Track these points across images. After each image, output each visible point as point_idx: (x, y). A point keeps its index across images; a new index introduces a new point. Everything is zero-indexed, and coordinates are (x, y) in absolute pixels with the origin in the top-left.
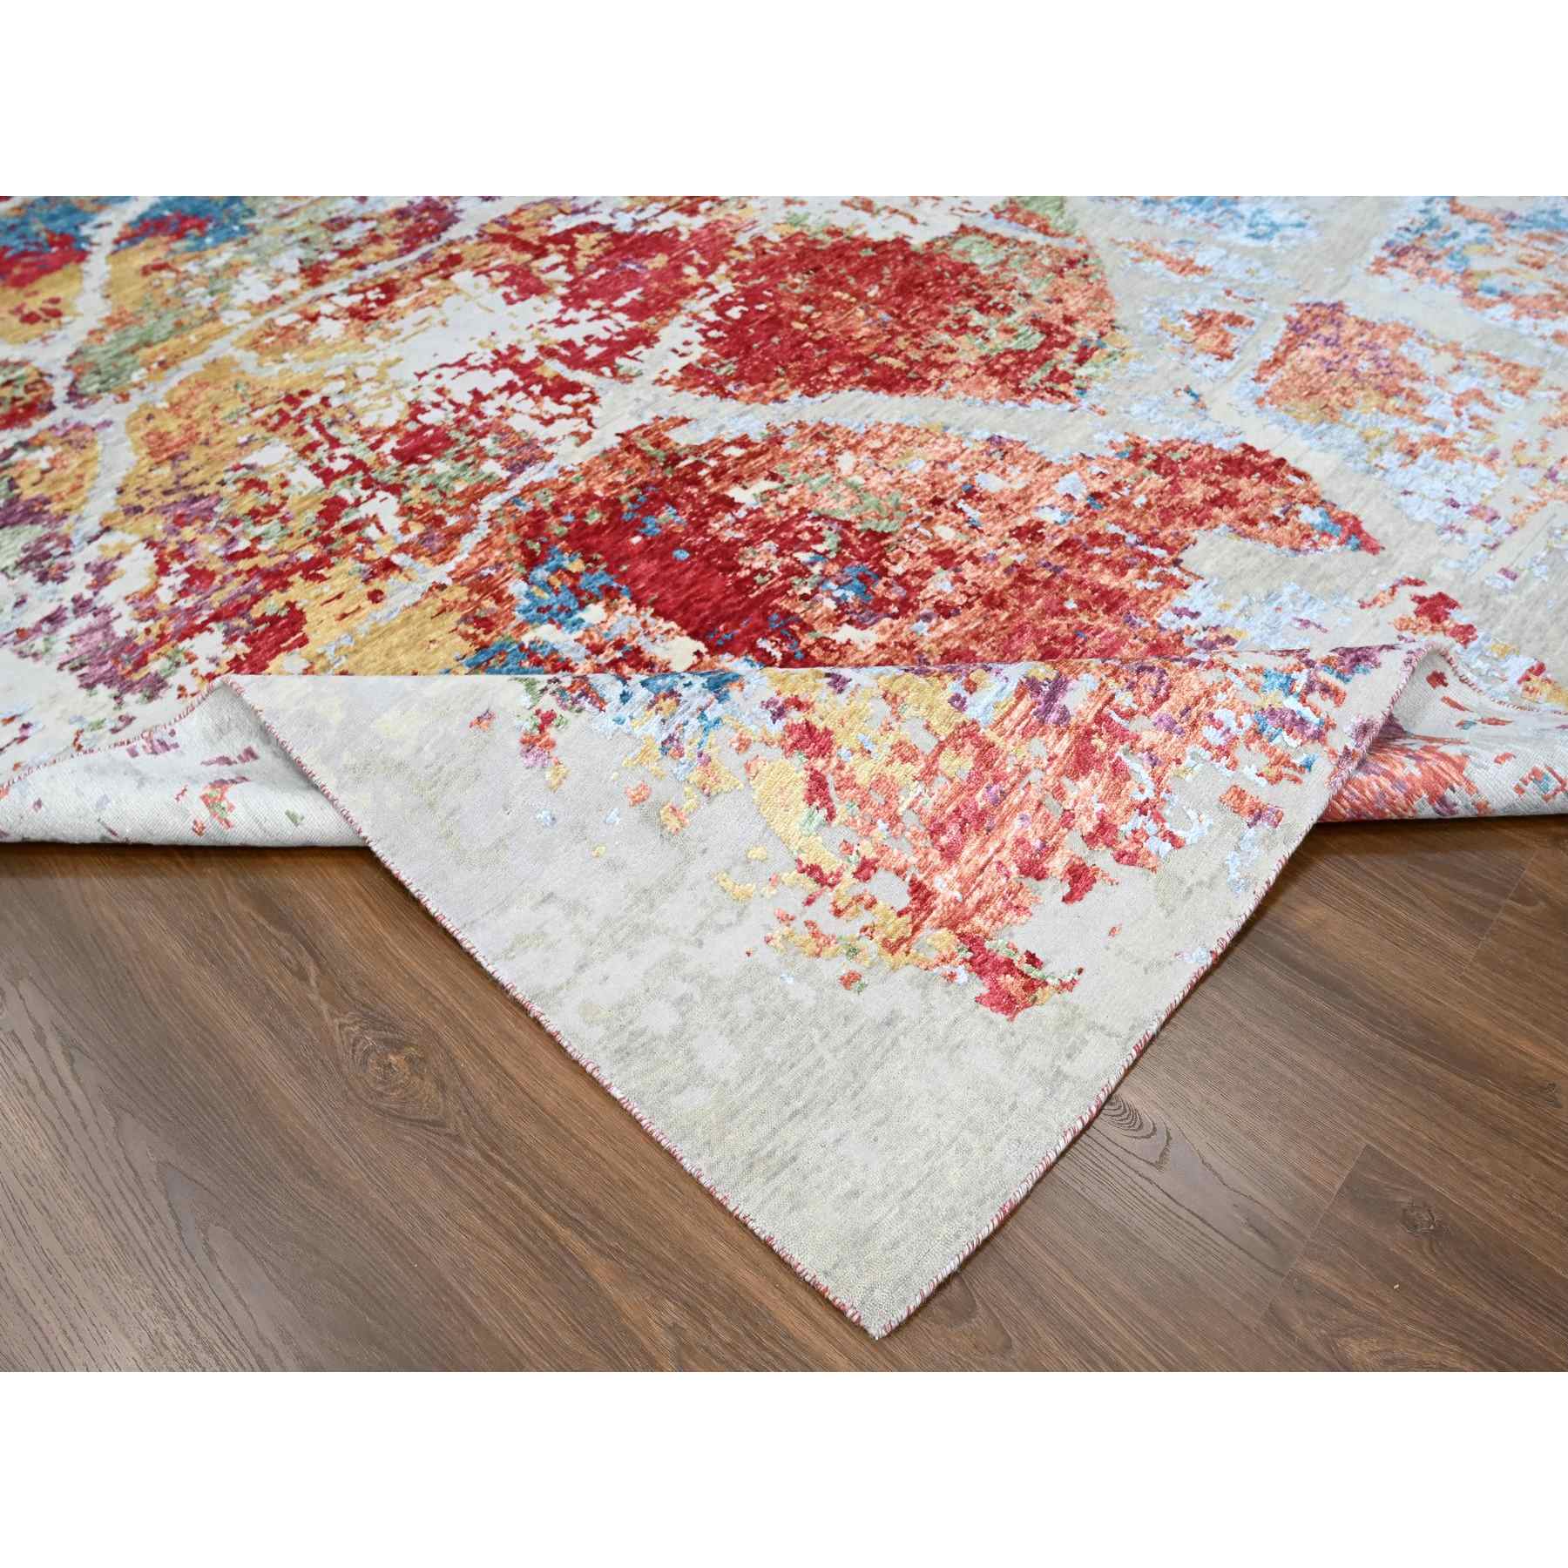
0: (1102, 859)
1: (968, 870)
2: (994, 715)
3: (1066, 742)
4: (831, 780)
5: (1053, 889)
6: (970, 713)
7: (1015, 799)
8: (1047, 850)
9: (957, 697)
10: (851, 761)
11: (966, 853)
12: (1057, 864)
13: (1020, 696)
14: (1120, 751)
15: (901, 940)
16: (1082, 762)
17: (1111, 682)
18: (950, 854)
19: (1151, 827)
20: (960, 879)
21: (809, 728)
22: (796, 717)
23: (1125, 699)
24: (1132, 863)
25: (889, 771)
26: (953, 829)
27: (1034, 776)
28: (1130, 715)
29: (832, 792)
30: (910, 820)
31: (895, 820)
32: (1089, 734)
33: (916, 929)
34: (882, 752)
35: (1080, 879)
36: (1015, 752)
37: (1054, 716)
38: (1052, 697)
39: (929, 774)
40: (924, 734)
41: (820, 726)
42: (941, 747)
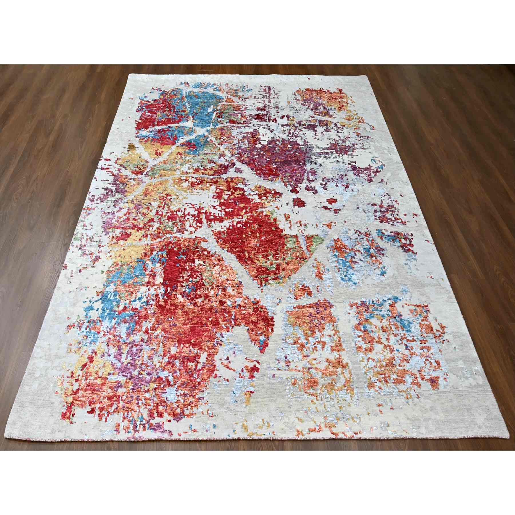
0: (97, 412)
1: (85, 394)
2: (110, 381)
3: (112, 394)
4: (87, 366)
5: (89, 409)
6: (109, 377)
7: (99, 393)
8: (94, 403)
9: (110, 373)
10: (91, 367)
11: (87, 392)
12: (93, 406)
13: (116, 382)
14: (116, 403)
15: (67, 395)
16: (110, 398)
17: (126, 393)
18: (86, 390)
19: (106, 415)
20: (83, 394)
21: (93, 358)
22: (94, 355)
23: (124, 397)
24: (99, 417)
25: (93, 373)
26: (90, 388)
27: (104, 393)
28: (122, 400)
29: (85, 368)
30: (88, 381)
31: (86, 379)
32: (115, 396)
33: (71, 395)
34: (95, 370)
35: (92, 411)
36: (106, 388)
37: (116, 389)
38: (119, 387)
39: (96, 378)
40: (102, 373)
41: (94, 359)
42: (101, 377)
